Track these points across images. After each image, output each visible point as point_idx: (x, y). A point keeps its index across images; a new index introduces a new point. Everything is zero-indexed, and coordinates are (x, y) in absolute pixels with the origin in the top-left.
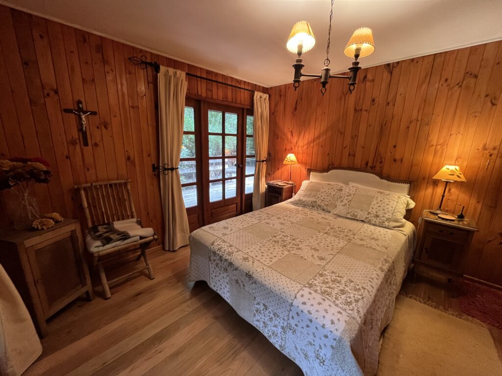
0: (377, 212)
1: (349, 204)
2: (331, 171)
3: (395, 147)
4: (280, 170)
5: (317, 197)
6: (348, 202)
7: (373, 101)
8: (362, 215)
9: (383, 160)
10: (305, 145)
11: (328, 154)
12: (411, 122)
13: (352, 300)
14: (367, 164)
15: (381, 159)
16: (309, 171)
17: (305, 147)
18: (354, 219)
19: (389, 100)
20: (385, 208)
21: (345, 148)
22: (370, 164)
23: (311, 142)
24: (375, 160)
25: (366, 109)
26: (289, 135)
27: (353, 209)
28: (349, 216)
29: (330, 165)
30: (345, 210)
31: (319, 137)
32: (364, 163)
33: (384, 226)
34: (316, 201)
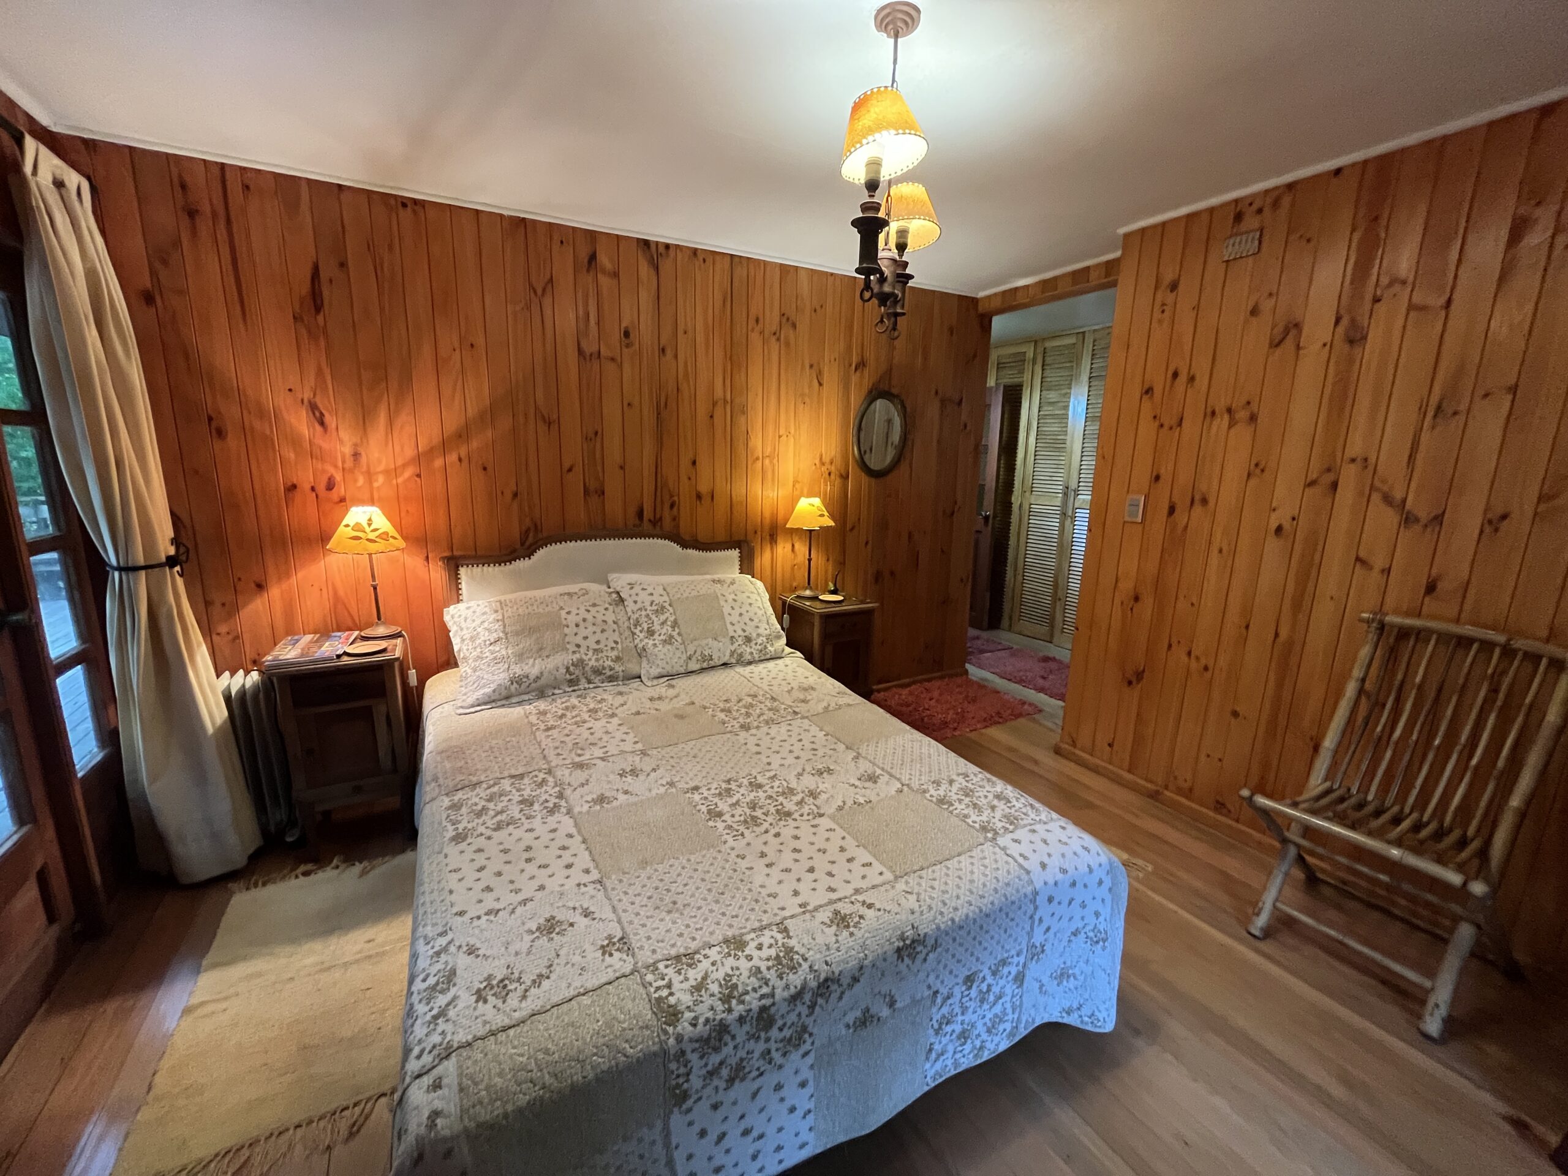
0: (744, 631)
1: (679, 634)
2: (541, 553)
3: (694, 463)
4: (275, 592)
5: (572, 648)
6: (673, 627)
7: (627, 334)
8: (720, 650)
9: (676, 498)
10: (404, 466)
11: (515, 495)
12: (714, 404)
14: (640, 514)
15: (672, 496)
16: (453, 564)
17: (409, 472)
18: (709, 667)
19: (662, 343)
20: (751, 614)
21: (570, 470)
22: (648, 514)
23: (430, 452)
24: (659, 499)
25: (610, 355)
26: (301, 423)
27: (696, 643)
28: (694, 666)
29: (528, 531)
30: (678, 654)
31: (462, 435)
32: (632, 511)
33: (768, 656)
34: (581, 661)
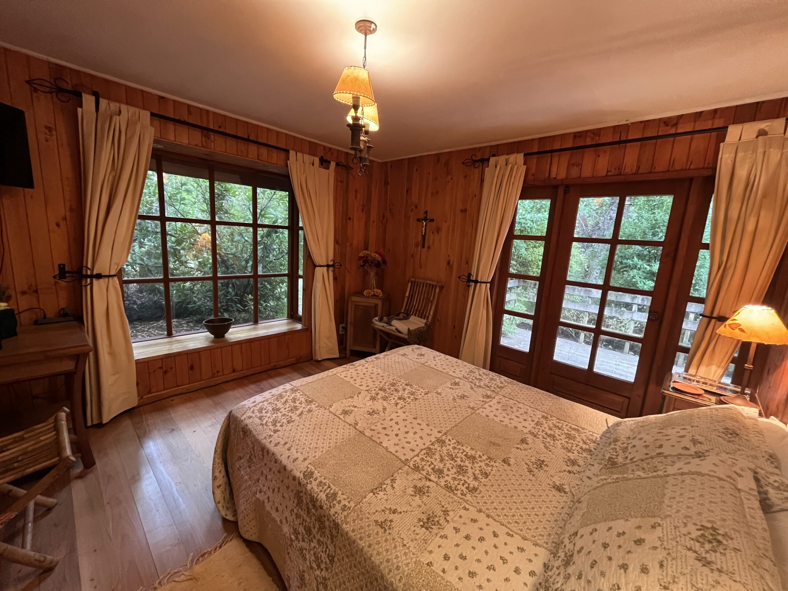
13: (264, 414)
